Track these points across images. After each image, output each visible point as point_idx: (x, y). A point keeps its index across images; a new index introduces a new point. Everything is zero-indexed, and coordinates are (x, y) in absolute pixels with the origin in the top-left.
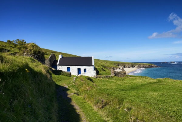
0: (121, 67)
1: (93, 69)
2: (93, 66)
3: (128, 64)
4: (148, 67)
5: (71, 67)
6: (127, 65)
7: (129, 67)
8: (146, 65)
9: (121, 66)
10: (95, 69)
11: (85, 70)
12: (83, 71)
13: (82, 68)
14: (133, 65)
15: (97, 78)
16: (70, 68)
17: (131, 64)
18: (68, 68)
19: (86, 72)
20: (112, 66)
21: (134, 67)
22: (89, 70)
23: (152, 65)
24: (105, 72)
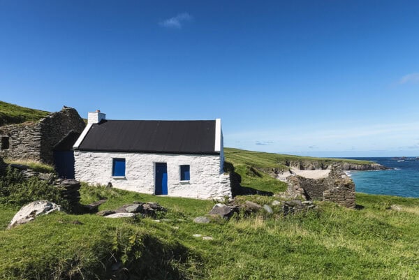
0: (293, 167)
1: (217, 168)
2: (217, 154)
3: (311, 160)
4: (360, 170)
5: (128, 157)
6: (307, 163)
7: (313, 169)
8: (357, 164)
9: (293, 165)
10: (226, 167)
11: (185, 171)
12: (178, 176)
13: (174, 163)
14: (322, 164)
15: (229, 216)
16: (123, 160)
17: (319, 161)
18: (115, 160)
19: (188, 178)
20: (272, 165)
21: (325, 169)
22: (200, 172)
23: (372, 165)
24: (259, 179)
